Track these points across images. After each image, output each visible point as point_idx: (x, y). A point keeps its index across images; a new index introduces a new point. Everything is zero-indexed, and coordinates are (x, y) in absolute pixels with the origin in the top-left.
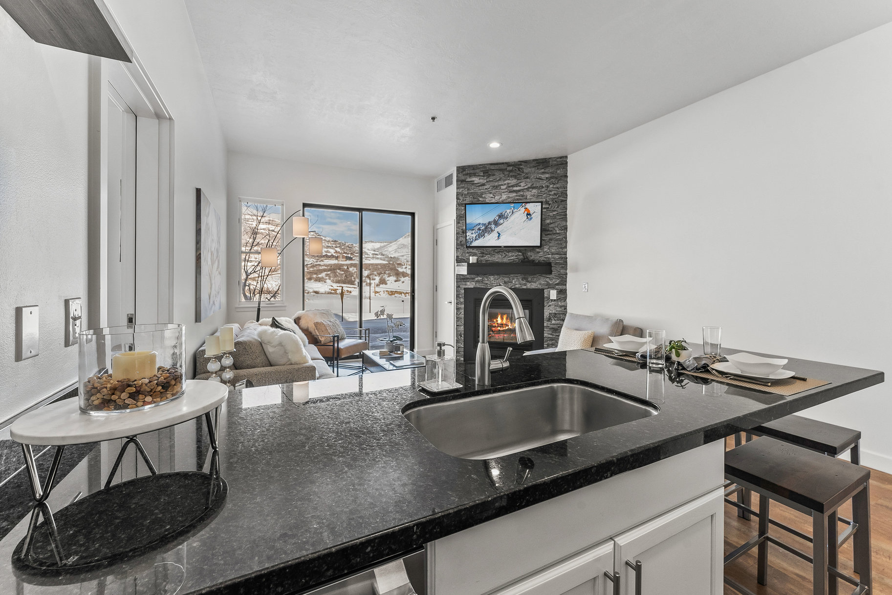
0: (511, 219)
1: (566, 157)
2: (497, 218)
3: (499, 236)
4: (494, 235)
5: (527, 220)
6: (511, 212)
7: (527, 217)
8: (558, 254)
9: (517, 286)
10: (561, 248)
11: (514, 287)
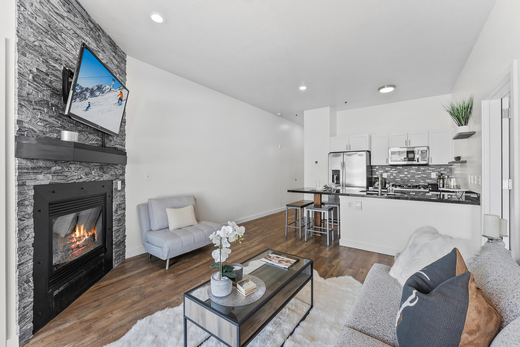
0: (107, 95)
2: (96, 88)
3: (88, 108)
4: (85, 103)
5: (118, 103)
6: (109, 89)
7: (119, 101)
9: (97, 178)
11: (94, 180)
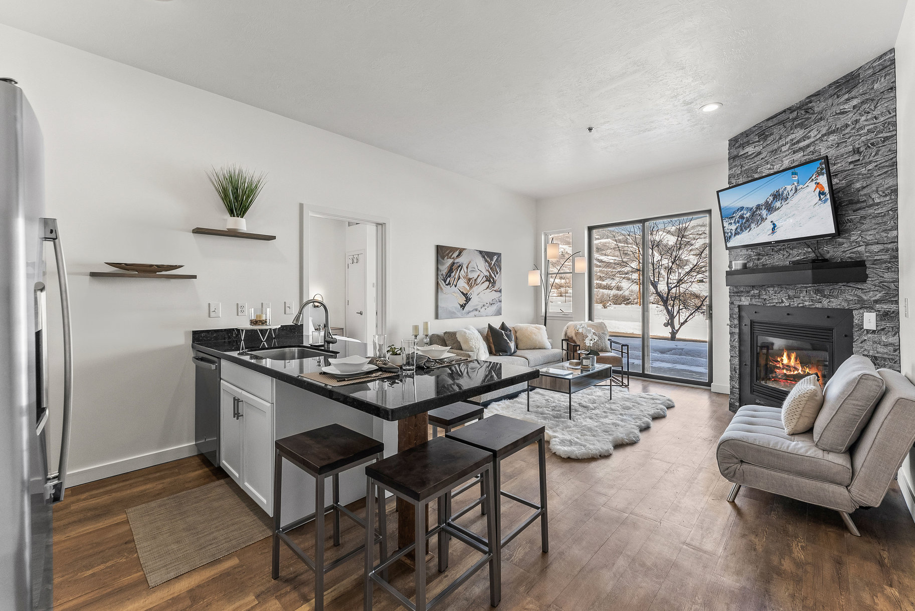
0: (794, 201)
1: (892, 50)
2: (771, 198)
3: (773, 229)
4: (767, 225)
5: (820, 202)
6: (794, 189)
7: (820, 197)
9: (807, 303)
11: (801, 305)
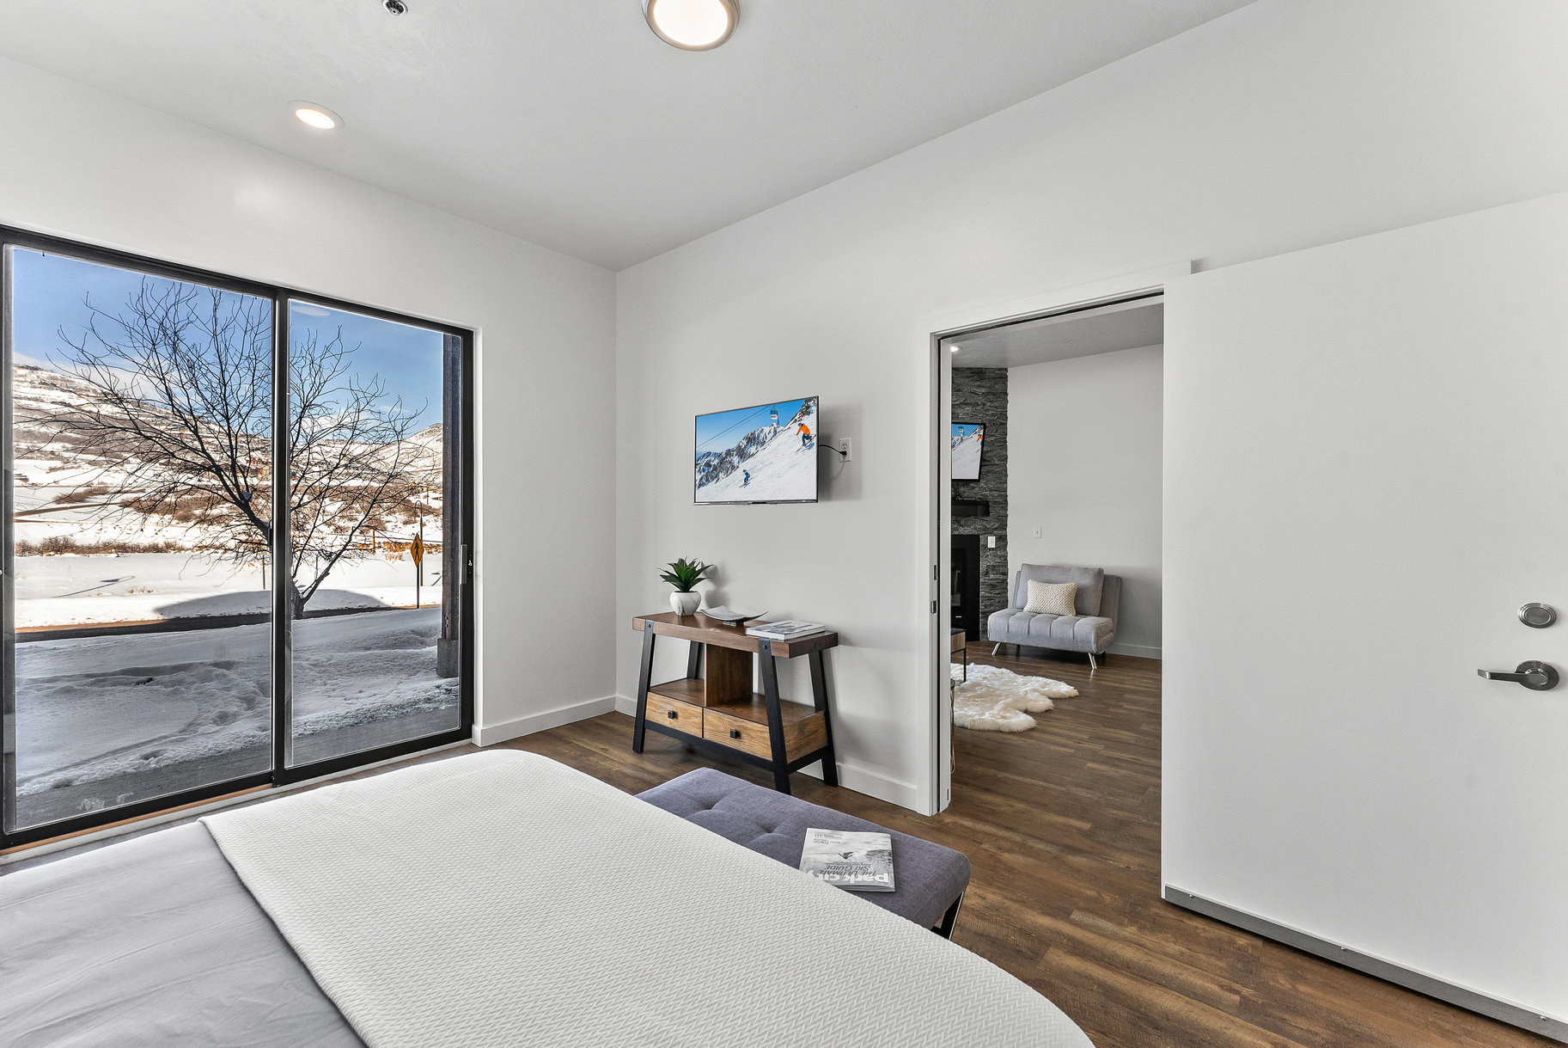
8: (996, 490)
10: (1000, 483)
